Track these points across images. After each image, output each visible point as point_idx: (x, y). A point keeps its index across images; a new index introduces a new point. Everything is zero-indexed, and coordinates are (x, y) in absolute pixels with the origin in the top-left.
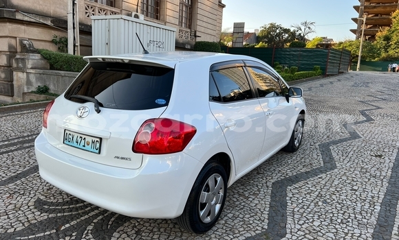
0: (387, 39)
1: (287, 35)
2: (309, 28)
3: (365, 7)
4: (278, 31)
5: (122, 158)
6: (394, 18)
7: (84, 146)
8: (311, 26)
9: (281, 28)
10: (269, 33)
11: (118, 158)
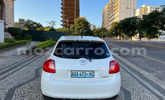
0: (74, 28)
1: (35, 25)
2: (54, 23)
3: (65, 17)
4: (31, 23)
5: (105, 77)
6: (75, 21)
7: (85, 76)
8: (55, 23)
9: (32, 22)
10: (27, 24)
11: (103, 77)
